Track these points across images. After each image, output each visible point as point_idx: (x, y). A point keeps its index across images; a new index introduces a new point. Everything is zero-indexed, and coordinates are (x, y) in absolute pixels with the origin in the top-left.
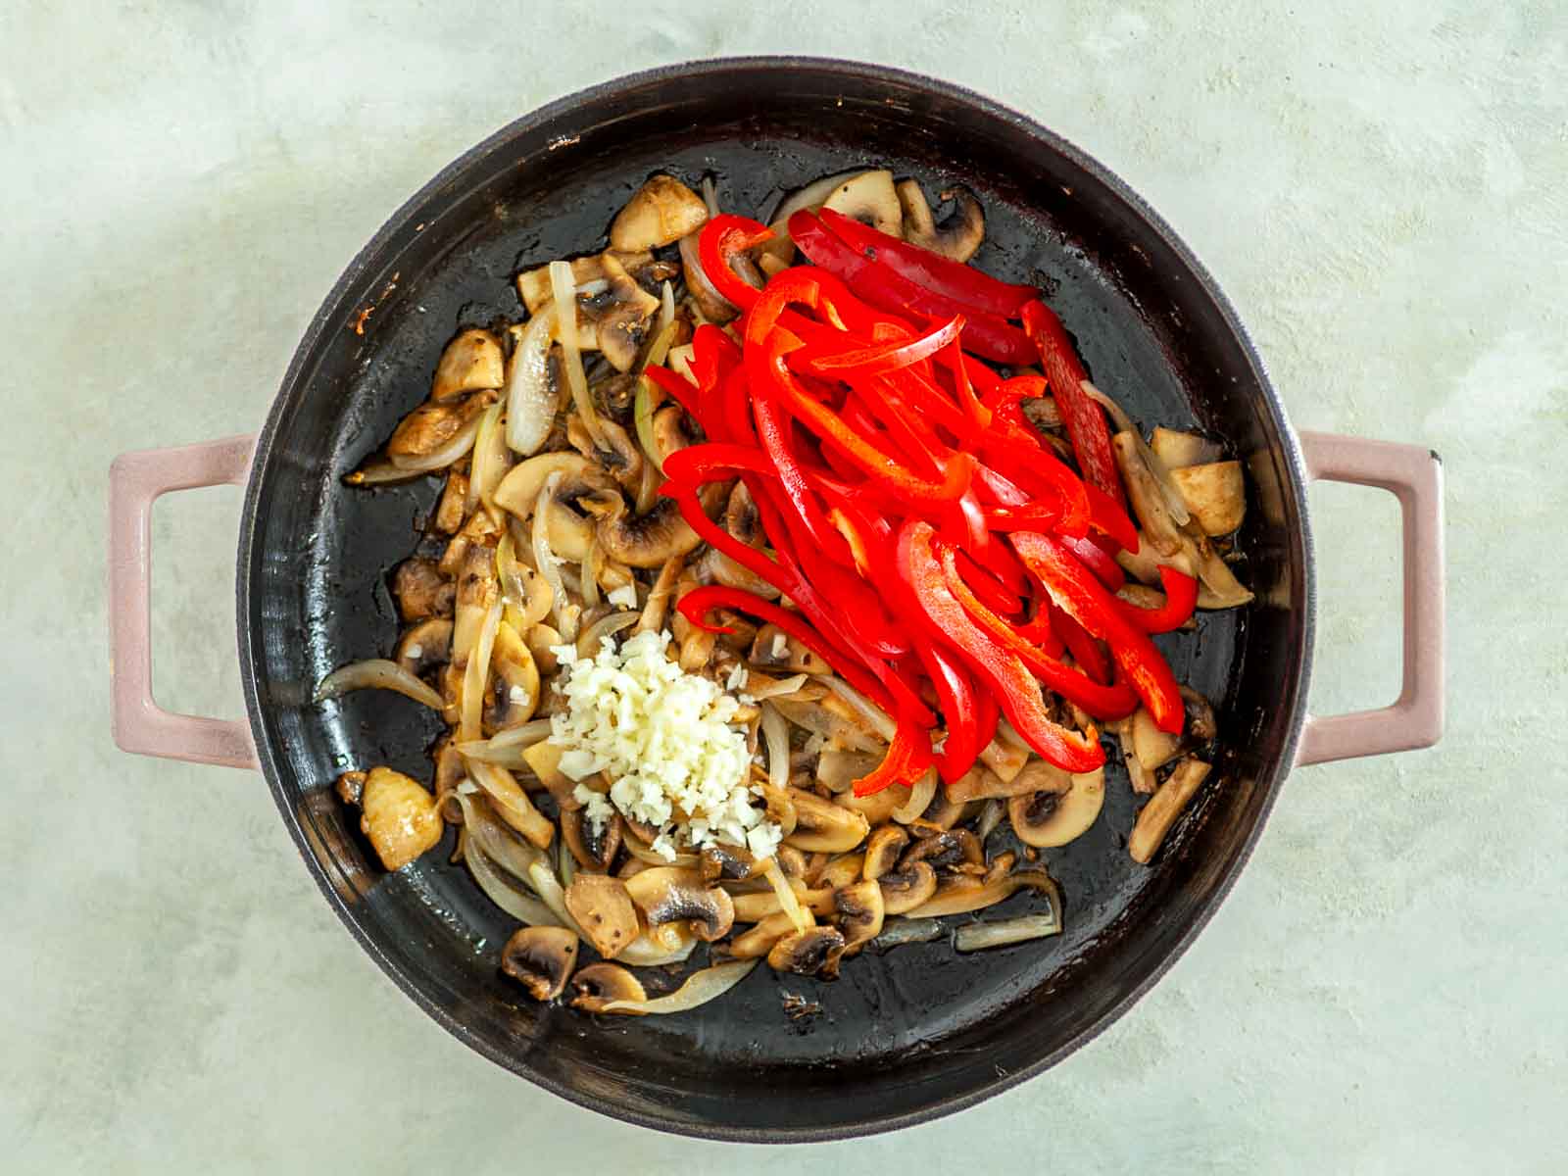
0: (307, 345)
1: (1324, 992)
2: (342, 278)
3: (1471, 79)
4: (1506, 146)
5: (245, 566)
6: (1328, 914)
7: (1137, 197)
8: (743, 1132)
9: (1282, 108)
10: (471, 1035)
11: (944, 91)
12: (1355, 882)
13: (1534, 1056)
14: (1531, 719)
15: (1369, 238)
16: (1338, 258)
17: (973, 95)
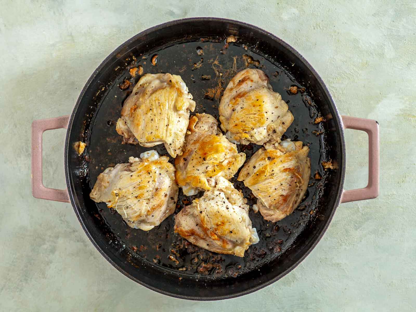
0: (84, 92)
1: (338, 264)
2: (92, 75)
3: (382, 28)
4: (390, 45)
5: (67, 149)
6: (339, 244)
7: (300, 54)
8: (196, 298)
9: (332, 34)
10: (125, 272)
11: (250, 27)
12: (346, 236)
13: (392, 282)
14: (393, 194)
15: (355, 68)
16: (346, 73)
17: (257, 28)
